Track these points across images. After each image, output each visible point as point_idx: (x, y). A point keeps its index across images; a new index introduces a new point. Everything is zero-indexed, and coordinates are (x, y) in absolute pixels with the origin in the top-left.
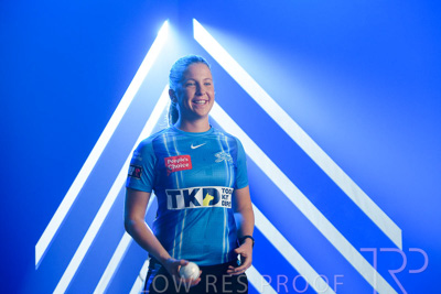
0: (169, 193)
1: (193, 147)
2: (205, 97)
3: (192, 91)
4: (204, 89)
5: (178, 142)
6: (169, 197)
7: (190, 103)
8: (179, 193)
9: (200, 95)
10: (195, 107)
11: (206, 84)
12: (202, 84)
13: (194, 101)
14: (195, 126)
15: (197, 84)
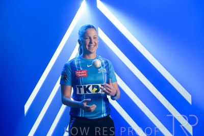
0: (78, 87)
1: (88, 66)
2: (94, 44)
3: (88, 41)
4: (93, 40)
5: (82, 63)
6: (78, 89)
7: (87, 47)
8: (82, 87)
9: (91, 43)
10: (89, 48)
11: (94, 38)
12: (92, 38)
13: (89, 46)
14: (89, 57)
15: (90, 38)
